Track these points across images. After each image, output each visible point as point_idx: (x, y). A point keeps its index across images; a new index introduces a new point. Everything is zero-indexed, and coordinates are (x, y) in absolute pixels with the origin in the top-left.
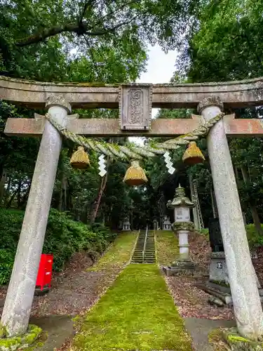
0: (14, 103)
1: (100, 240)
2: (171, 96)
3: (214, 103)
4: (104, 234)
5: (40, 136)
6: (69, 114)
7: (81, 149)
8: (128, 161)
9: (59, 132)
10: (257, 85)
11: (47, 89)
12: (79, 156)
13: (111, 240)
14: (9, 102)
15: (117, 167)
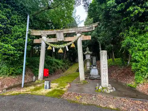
0: (35, 36)
1: (66, 66)
2: (69, 31)
3: (78, 33)
4: (68, 64)
5: (41, 43)
6: (47, 37)
7: (49, 46)
8: (59, 49)
9: (45, 42)
10: (90, 27)
11: (41, 32)
12: (49, 48)
13: (71, 65)
14: (34, 36)
15: (57, 50)
